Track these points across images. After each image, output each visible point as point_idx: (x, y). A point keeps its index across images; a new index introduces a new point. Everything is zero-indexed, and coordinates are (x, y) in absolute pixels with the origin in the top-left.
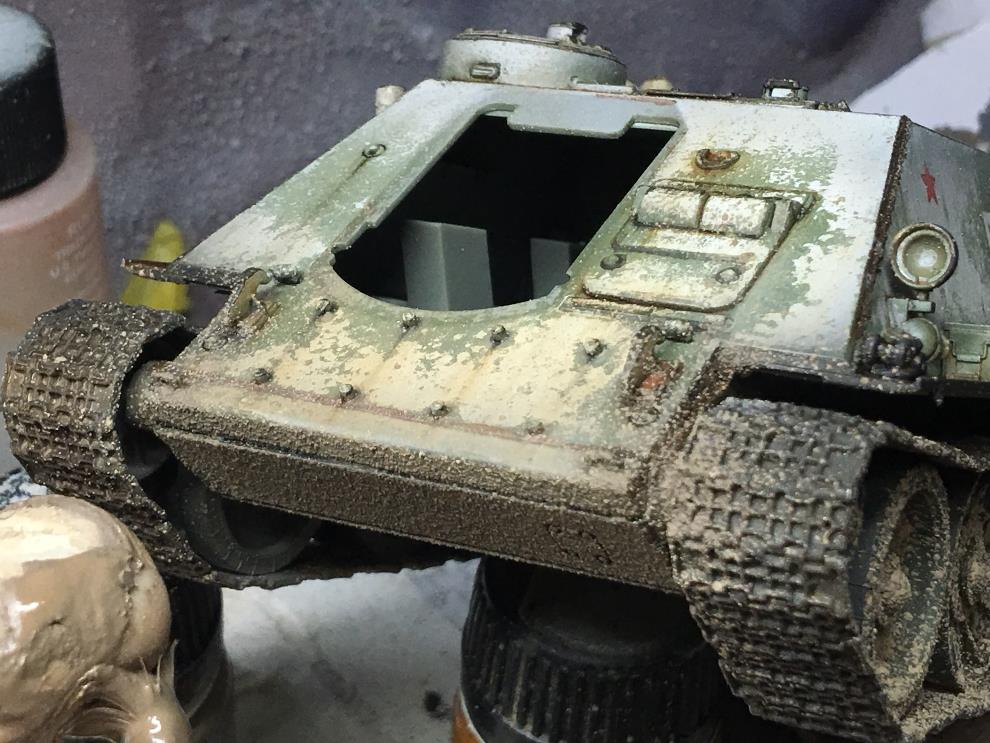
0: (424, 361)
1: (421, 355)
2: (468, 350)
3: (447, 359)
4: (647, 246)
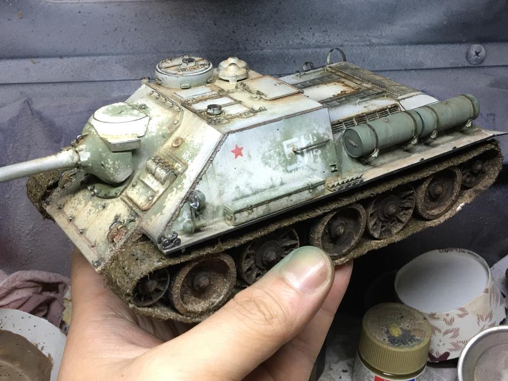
0: (90, 210)
1: (91, 207)
2: (98, 209)
3: (94, 211)
4: (143, 180)
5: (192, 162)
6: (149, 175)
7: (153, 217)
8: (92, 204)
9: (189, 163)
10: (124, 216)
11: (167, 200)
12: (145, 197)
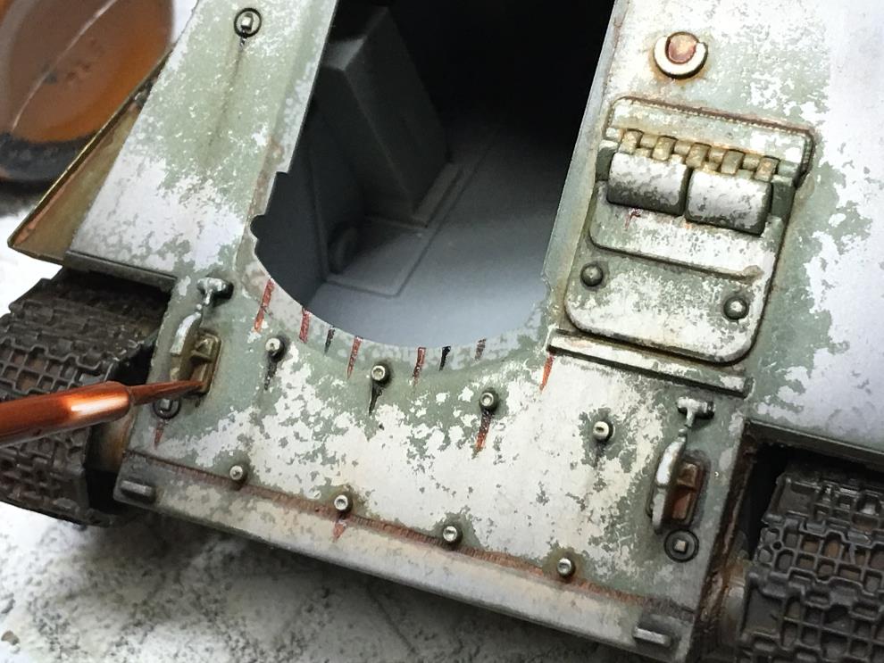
0: (413, 441)
1: (407, 430)
2: (458, 422)
3: (438, 437)
4: (630, 247)
5: (821, 108)
6: (648, 221)
7: (796, 373)
8: (402, 415)
9: (809, 115)
10: (634, 411)
11: (815, 289)
12: (695, 312)
